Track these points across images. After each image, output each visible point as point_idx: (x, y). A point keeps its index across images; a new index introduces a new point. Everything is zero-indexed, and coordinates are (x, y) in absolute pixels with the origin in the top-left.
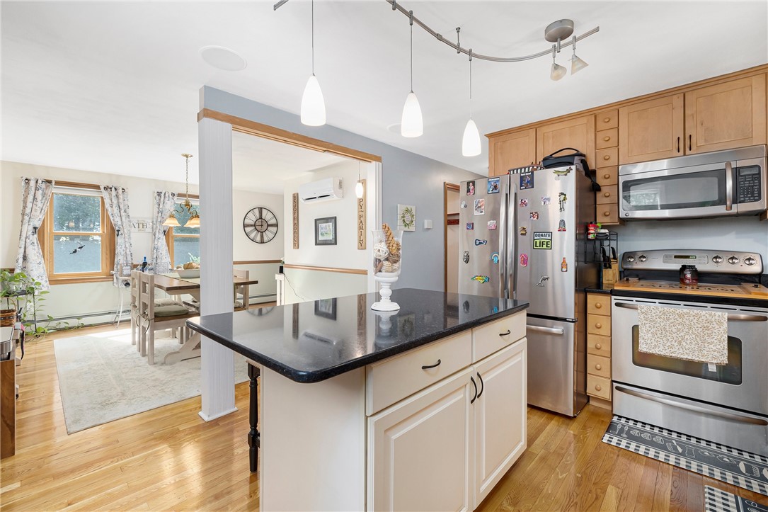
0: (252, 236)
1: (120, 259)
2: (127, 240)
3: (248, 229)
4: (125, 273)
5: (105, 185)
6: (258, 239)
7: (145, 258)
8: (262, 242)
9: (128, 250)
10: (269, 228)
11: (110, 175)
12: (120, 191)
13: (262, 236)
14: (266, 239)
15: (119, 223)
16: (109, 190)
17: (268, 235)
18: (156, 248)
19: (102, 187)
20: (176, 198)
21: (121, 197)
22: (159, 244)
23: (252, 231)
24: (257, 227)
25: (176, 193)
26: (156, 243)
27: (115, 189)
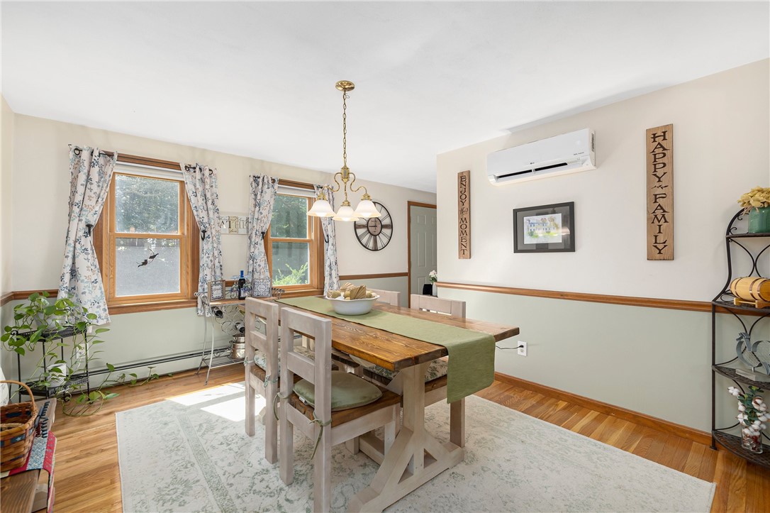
0: (364, 241)
1: (206, 273)
2: (215, 245)
3: (360, 231)
4: (214, 296)
5: (188, 163)
6: (371, 245)
7: (242, 272)
8: (375, 249)
9: (217, 261)
10: (384, 230)
11: (193, 149)
12: (207, 173)
13: (375, 242)
14: (379, 245)
15: (206, 220)
16: (192, 170)
17: (382, 240)
18: (252, 258)
19: (182, 166)
20: (276, 185)
21: (208, 181)
22: (256, 252)
23: (364, 235)
24: (370, 228)
25: (277, 177)
26: (252, 250)
27: (200, 169)
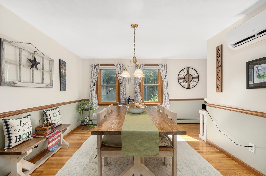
0: (183, 84)
1: (122, 97)
2: (124, 88)
3: (180, 81)
4: (122, 103)
6: (187, 86)
7: (129, 96)
8: (189, 88)
9: (124, 92)
10: (193, 80)
11: (118, 59)
12: (121, 66)
13: (189, 85)
14: (191, 86)
15: (121, 80)
16: (118, 66)
17: (193, 84)
18: (135, 92)
19: (115, 65)
20: (144, 66)
21: (122, 68)
22: (137, 90)
23: (183, 82)
24: (186, 79)
25: (144, 64)
26: (135, 89)
27: (120, 65)
